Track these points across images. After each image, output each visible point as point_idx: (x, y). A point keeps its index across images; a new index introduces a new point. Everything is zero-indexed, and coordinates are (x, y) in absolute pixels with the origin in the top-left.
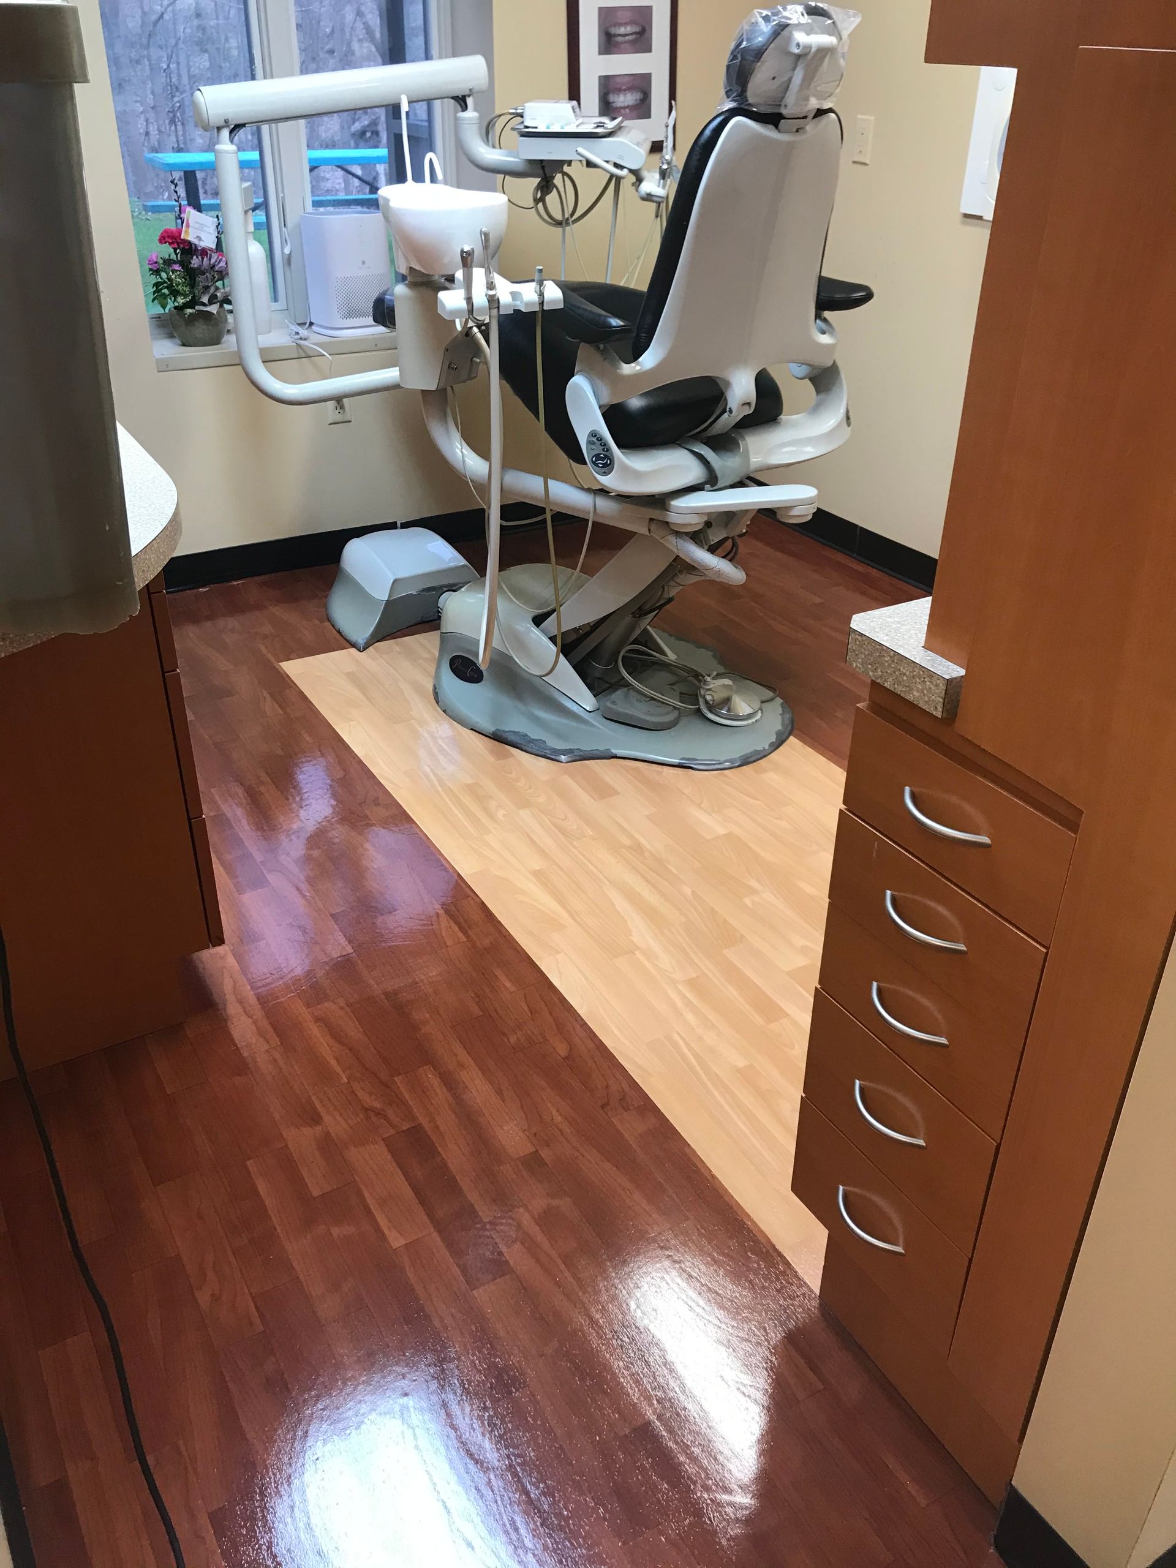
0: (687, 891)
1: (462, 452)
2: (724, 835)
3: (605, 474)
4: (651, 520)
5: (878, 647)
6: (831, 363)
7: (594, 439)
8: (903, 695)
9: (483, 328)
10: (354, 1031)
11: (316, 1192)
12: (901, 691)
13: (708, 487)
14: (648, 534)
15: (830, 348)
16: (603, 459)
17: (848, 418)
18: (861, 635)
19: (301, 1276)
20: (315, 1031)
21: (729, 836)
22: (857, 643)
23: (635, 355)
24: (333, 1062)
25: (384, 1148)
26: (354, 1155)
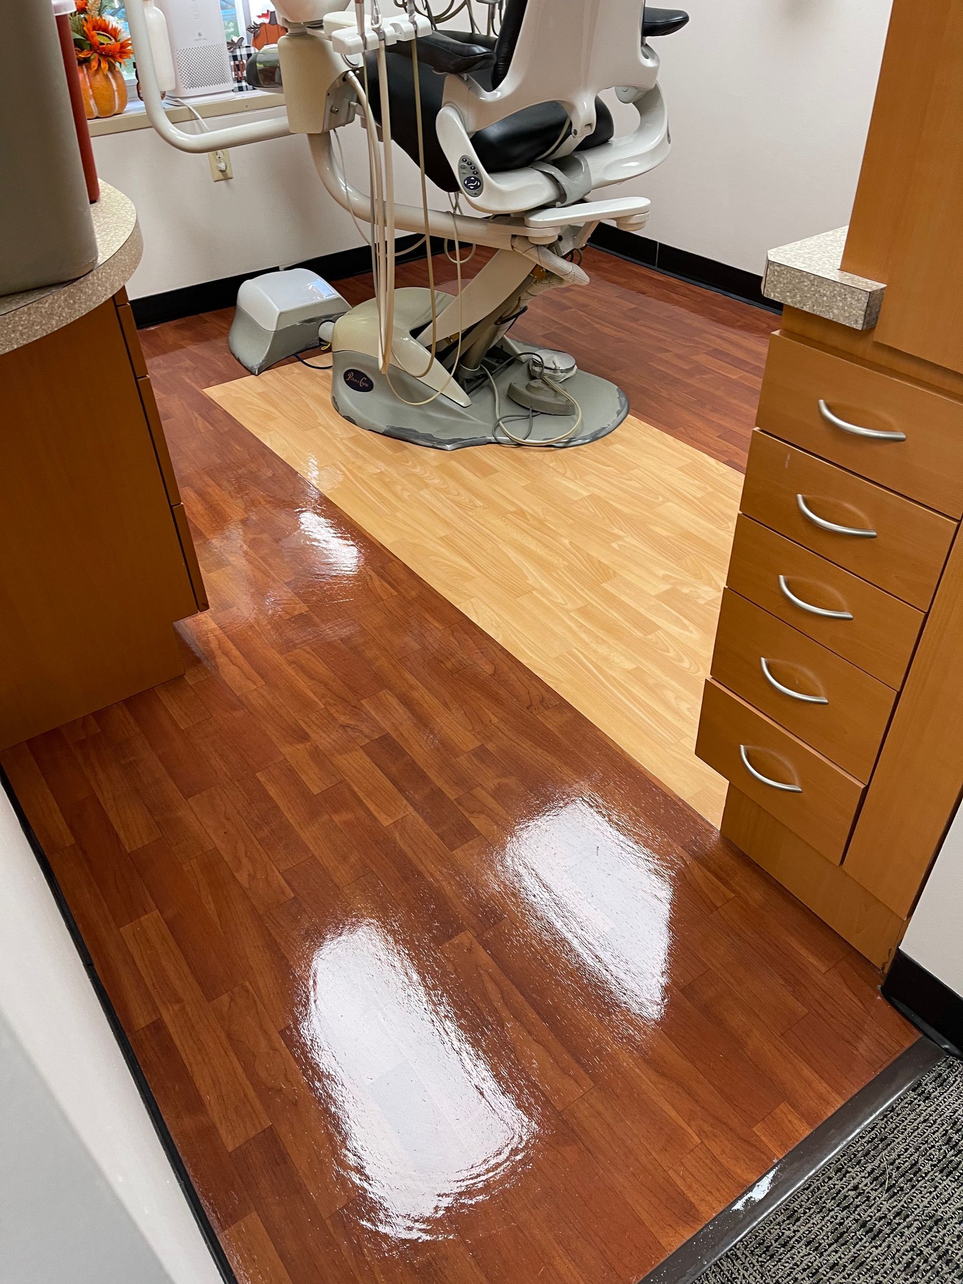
0: (566, 542)
1: (346, 189)
2: (587, 496)
3: (476, 195)
4: (514, 236)
5: (797, 274)
6: (653, 86)
7: (465, 164)
8: (822, 315)
9: (358, 72)
10: (321, 669)
11: (316, 791)
12: (821, 312)
13: (558, 204)
14: (511, 249)
15: (654, 71)
16: (473, 182)
17: (669, 136)
18: (780, 265)
19: (316, 854)
20: (290, 671)
21: (592, 497)
22: (776, 274)
23: (495, 83)
24: (311, 694)
25: (363, 754)
26: (342, 761)
